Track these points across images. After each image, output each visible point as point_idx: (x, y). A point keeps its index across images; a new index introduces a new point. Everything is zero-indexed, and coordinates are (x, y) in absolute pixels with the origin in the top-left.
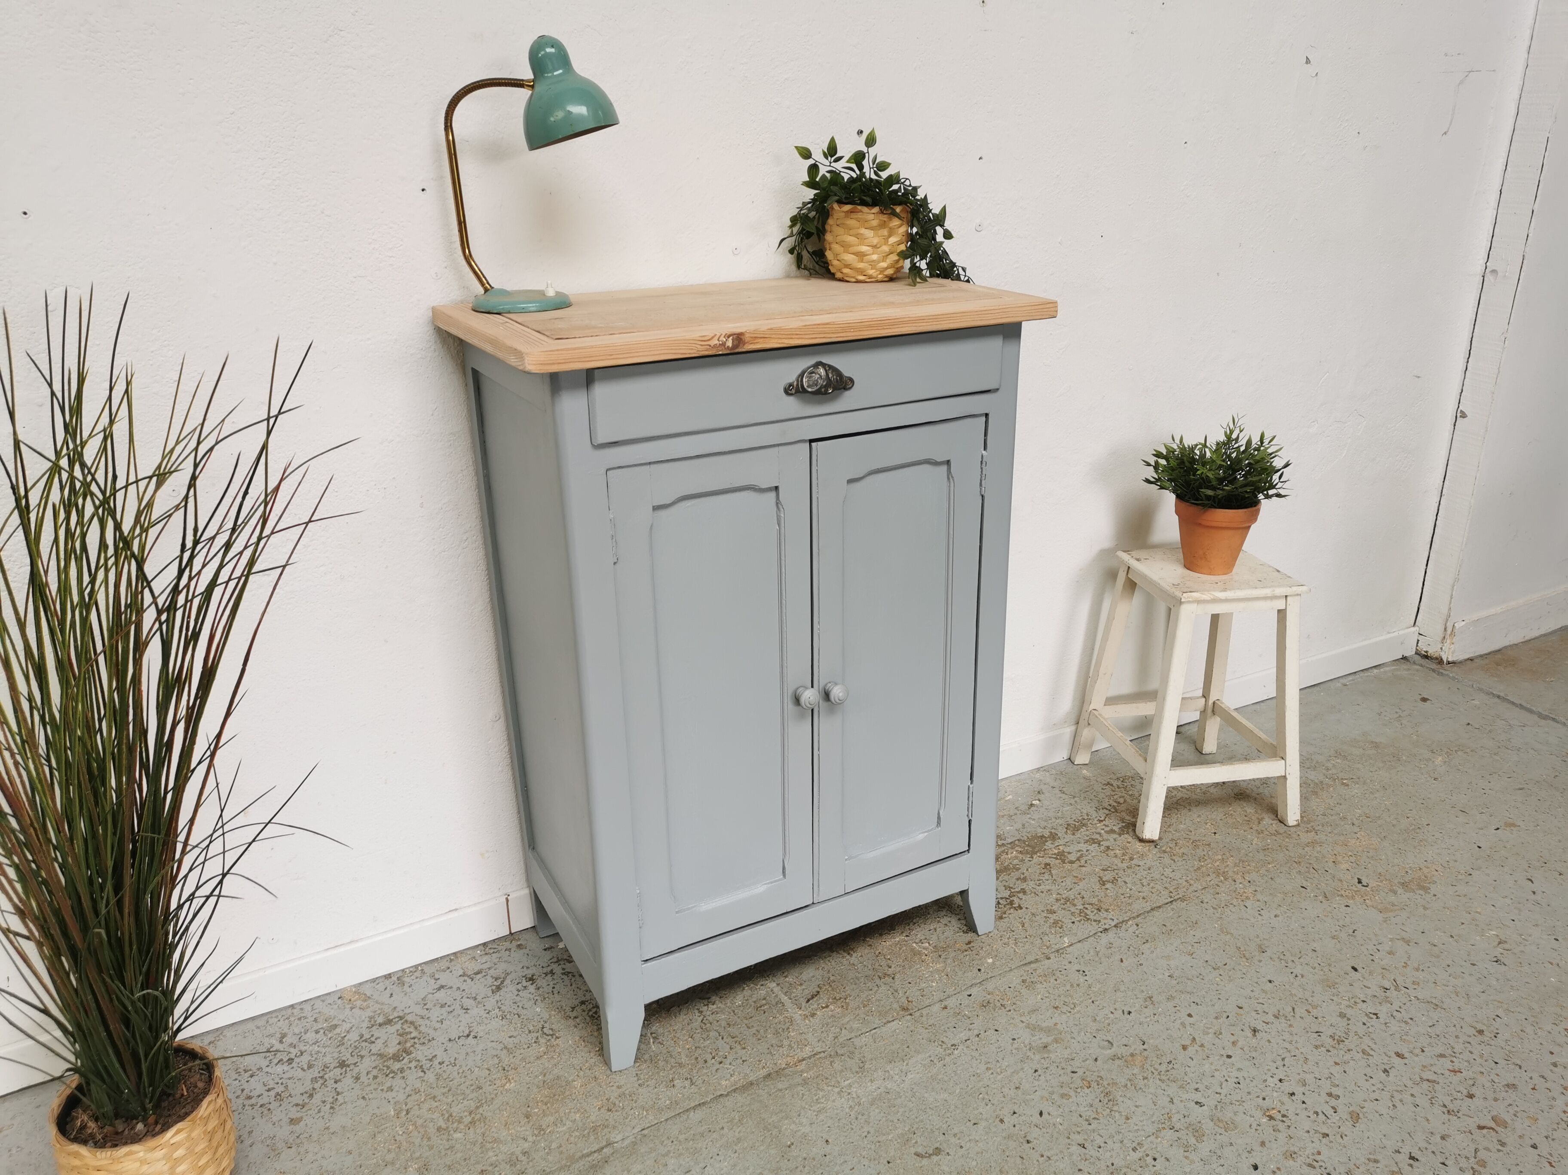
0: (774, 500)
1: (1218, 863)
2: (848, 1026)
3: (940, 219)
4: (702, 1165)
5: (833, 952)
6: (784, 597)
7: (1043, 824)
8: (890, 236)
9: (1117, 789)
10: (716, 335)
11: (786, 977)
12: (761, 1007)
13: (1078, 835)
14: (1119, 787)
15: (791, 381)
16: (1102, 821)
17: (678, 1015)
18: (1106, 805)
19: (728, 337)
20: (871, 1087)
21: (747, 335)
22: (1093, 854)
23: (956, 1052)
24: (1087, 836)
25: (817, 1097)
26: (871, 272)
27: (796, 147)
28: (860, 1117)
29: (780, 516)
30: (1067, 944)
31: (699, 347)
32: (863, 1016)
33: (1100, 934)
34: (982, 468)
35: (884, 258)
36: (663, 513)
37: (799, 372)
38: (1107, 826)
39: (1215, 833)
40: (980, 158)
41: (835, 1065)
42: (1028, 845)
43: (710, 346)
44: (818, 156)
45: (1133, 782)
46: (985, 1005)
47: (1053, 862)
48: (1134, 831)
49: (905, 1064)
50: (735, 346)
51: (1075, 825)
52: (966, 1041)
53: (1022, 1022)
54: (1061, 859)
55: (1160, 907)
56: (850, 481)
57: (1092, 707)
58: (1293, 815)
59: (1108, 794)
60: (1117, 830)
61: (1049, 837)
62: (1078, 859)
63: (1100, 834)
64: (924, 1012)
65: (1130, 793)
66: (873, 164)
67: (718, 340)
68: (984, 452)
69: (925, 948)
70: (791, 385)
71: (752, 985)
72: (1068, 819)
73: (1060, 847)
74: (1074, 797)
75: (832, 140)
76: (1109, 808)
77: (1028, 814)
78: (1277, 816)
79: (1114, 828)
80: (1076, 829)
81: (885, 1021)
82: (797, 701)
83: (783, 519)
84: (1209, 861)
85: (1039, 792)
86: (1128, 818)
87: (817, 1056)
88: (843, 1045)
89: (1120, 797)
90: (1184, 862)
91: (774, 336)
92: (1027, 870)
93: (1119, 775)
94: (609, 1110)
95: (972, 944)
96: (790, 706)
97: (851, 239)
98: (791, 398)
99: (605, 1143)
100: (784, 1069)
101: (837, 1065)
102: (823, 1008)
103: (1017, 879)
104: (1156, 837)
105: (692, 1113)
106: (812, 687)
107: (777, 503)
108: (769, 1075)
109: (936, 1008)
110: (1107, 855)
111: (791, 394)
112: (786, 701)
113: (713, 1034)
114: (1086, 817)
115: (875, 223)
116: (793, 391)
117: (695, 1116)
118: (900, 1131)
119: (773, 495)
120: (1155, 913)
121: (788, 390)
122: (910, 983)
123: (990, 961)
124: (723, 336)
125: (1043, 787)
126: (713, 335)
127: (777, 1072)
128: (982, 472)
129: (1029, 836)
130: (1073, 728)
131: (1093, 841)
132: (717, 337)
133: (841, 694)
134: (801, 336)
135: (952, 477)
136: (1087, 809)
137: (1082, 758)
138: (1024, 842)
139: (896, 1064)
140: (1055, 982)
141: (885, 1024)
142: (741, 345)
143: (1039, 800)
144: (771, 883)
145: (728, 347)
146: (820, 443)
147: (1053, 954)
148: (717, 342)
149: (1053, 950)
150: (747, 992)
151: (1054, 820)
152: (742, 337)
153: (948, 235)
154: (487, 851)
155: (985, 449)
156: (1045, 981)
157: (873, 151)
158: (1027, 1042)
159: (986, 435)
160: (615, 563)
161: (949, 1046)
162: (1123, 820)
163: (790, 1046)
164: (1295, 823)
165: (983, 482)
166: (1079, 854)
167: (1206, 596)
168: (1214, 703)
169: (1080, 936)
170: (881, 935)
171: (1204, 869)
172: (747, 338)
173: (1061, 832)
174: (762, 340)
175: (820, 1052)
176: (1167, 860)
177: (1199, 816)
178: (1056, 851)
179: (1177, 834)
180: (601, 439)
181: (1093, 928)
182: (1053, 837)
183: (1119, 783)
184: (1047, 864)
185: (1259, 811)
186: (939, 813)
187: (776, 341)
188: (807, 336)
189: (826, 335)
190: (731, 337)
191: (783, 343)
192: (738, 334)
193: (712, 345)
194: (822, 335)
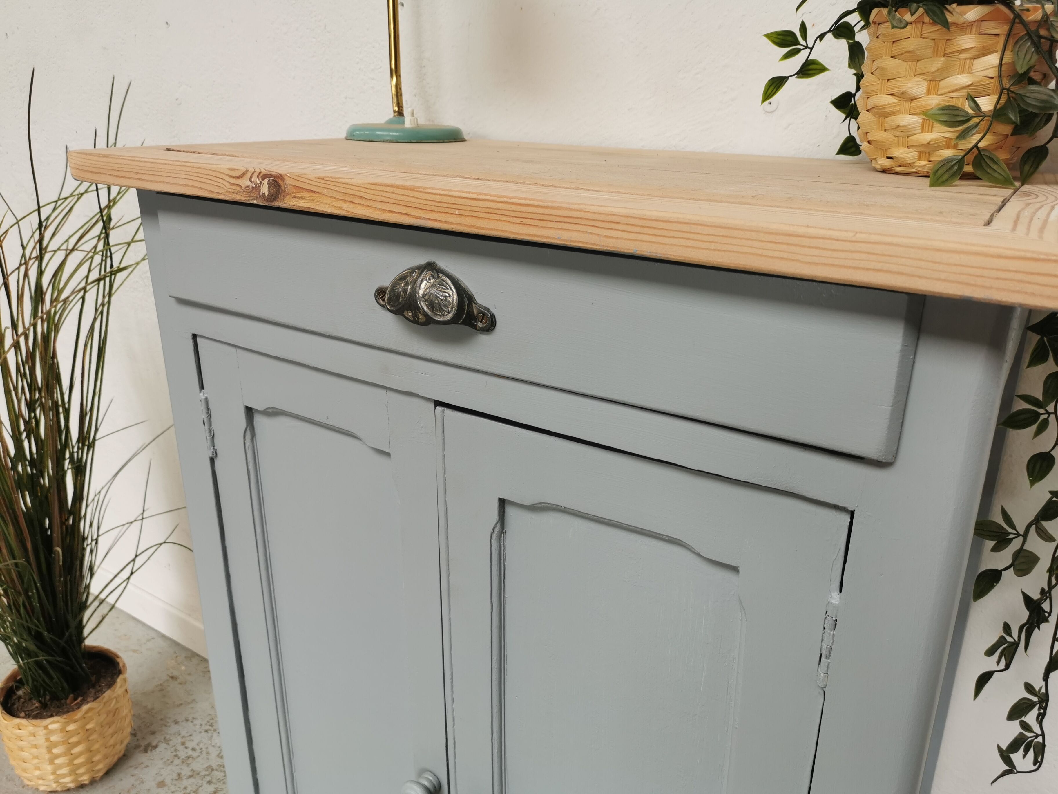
10: (247, 171)
15: (386, 283)
19: (263, 180)
21: (288, 181)
26: (900, 152)
31: (227, 185)
34: (825, 630)
43: (241, 186)
50: (273, 195)
67: (250, 180)
68: (836, 596)
70: (385, 292)
91: (325, 192)
98: (389, 315)
107: (395, 480)
111: (387, 307)
124: (256, 175)
126: (244, 169)
128: (824, 636)
132: (248, 175)
134: (369, 203)
142: (281, 195)
145: (264, 194)
146: (449, 412)
148: (248, 183)
152: (281, 182)
155: (840, 590)
160: (213, 458)
165: (824, 660)
172: (286, 185)
174: (309, 194)
187: (329, 201)
188: (379, 206)
189: (409, 211)
190: (266, 180)
191: (340, 208)
192: (275, 176)
193: (243, 186)
194: (404, 210)
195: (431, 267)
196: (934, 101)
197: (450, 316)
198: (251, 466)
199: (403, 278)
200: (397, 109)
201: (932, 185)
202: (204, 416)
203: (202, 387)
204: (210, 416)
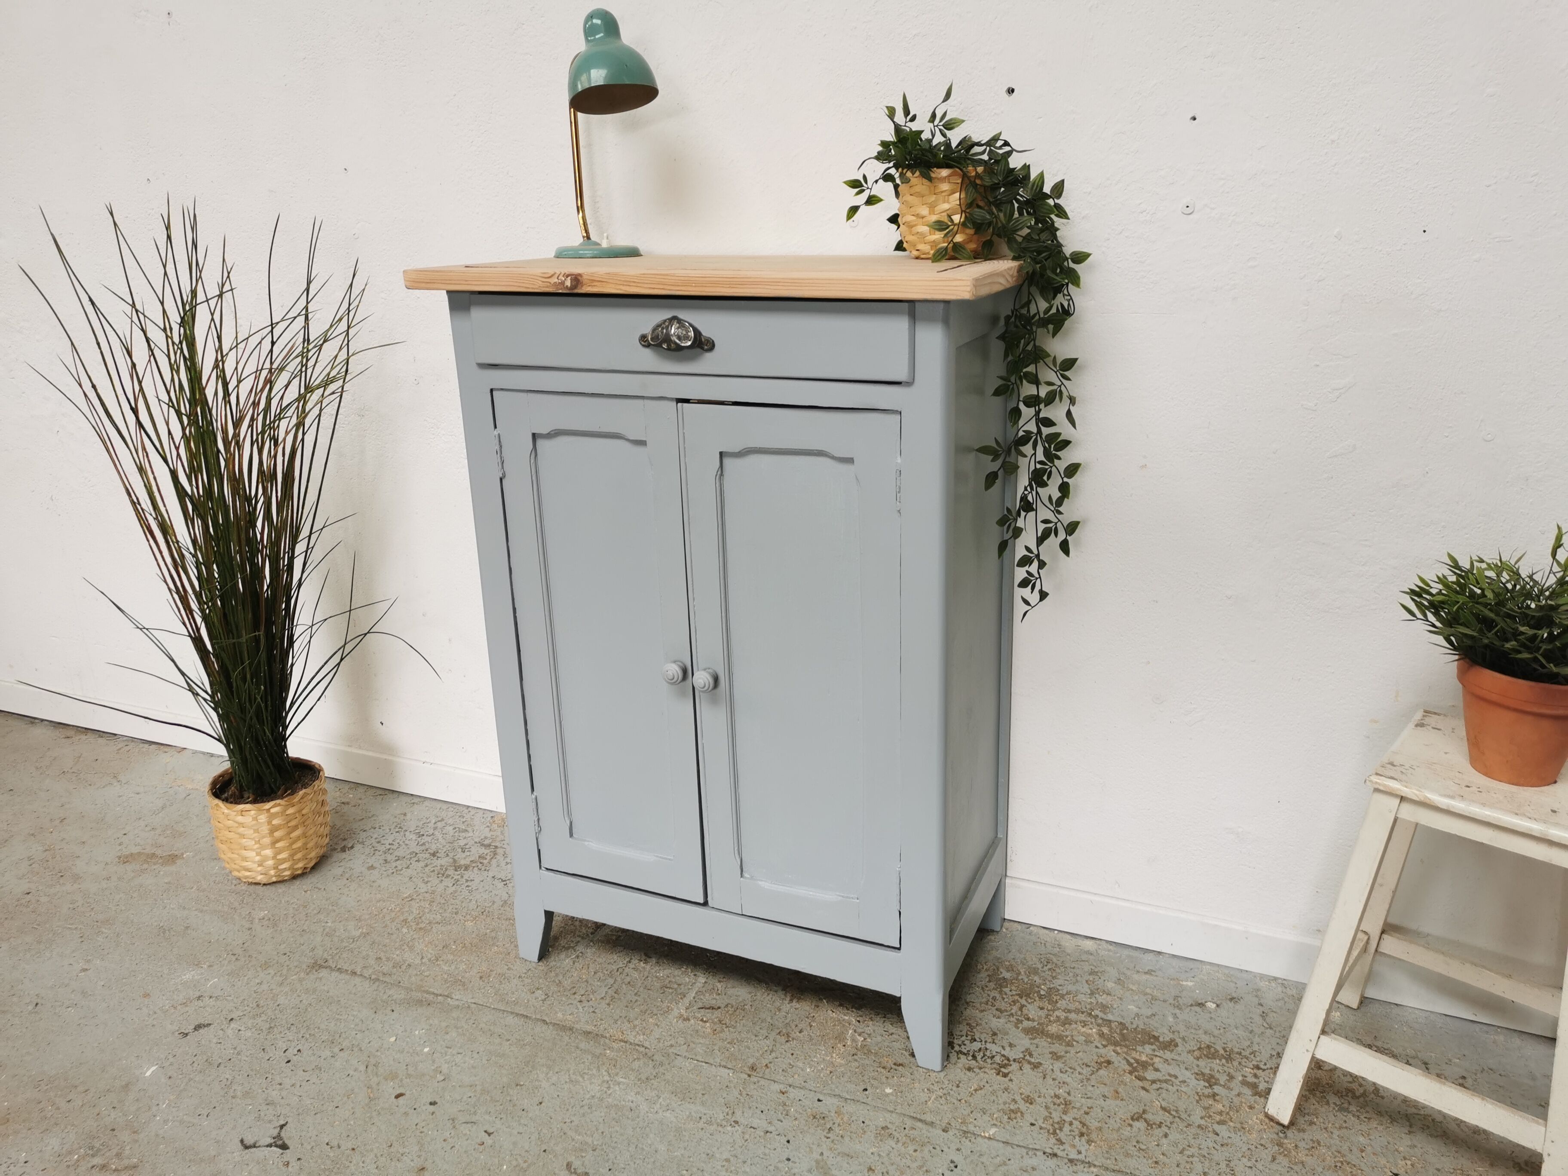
2: (692, 1045)
4: (460, 1051)
7: (1180, 1028)
10: (555, 273)
11: (720, 982)
12: (667, 988)
13: (1202, 1063)
15: (644, 332)
17: (615, 953)
19: (567, 276)
20: (631, 1096)
21: (585, 277)
23: (729, 1128)
25: (587, 1072)
28: (586, 1108)
30: (987, 1135)
31: (540, 283)
32: (716, 1048)
33: (1040, 1154)
34: (896, 478)
36: (544, 443)
37: (656, 323)
40: (1193, 118)
41: (636, 1063)
42: (1122, 1034)
43: (550, 283)
46: (818, 1118)
47: (1120, 1064)
49: (680, 1103)
50: (574, 286)
52: (751, 1127)
53: (822, 1154)
56: (724, 454)
61: (1162, 1042)
62: (1155, 1081)
64: (762, 1082)
67: (558, 278)
68: (899, 459)
69: (854, 1040)
70: (646, 336)
71: (690, 970)
73: (1157, 1059)
75: (905, 97)
77: (1180, 1009)
80: (1209, 1056)
81: (723, 1063)
87: (637, 1047)
88: (666, 1055)
90: (1286, 1170)
91: (611, 281)
94: (481, 977)
95: (900, 1068)
98: (647, 351)
99: (446, 994)
100: (606, 1037)
101: (636, 1065)
102: (702, 1020)
104: (1286, 1122)
105: (511, 1017)
107: (648, 459)
108: (590, 1033)
109: (776, 1087)
110: (1198, 1099)
111: (648, 346)
113: (611, 981)
114: (1243, 1052)
116: (645, 343)
117: (510, 1020)
118: (589, 1140)
119: (643, 450)
121: (642, 342)
122: (792, 1054)
123: (888, 1091)
124: (562, 275)
126: (553, 273)
127: (598, 1035)
128: (896, 483)
131: (1206, 1077)
132: (557, 275)
134: (639, 285)
135: (861, 480)
138: (1125, 1029)
139: (674, 1098)
140: (911, 1152)
141: (720, 1066)
142: (579, 286)
143: (1219, 1006)
145: (567, 286)
146: (685, 405)
147: (957, 1132)
148: (556, 280)
149: (964, 1128)
150: (677, 972)
151: (1201, 1033)
152: (579, 278)
155: (900, 455)
156: (904, 1144)
160: (501, 479)
161: (733, 1119)
163: (635, 1027)
165: (898, 495)
166: (1167, 1078)
169: (1016, 1139)
170: (841, 1005)
172: (584, 280)
173: (1186, 1047)
174: (599, 283)
175: (643, 1046)
176: (1264, 1153)
178: (1144, 1058)
181: (1049, 1144)
182: (1168, 1045)
184: (1107, 1062)
187: (613, 286)
188: (646, 286)
189: (666, 287)
190: (569, 278)
191: (621, 290)
192: (576, 275)
193: (552, 283)
194: (662, 287)
195: (676, 317)
196: (934, 218)
197: (689, 343)
198: (534, 478)
199: (658, 326)
200: (585, 235)
201: (933, 262)
202: (497, 447)
203: (495, 427)
204: (501, 447)
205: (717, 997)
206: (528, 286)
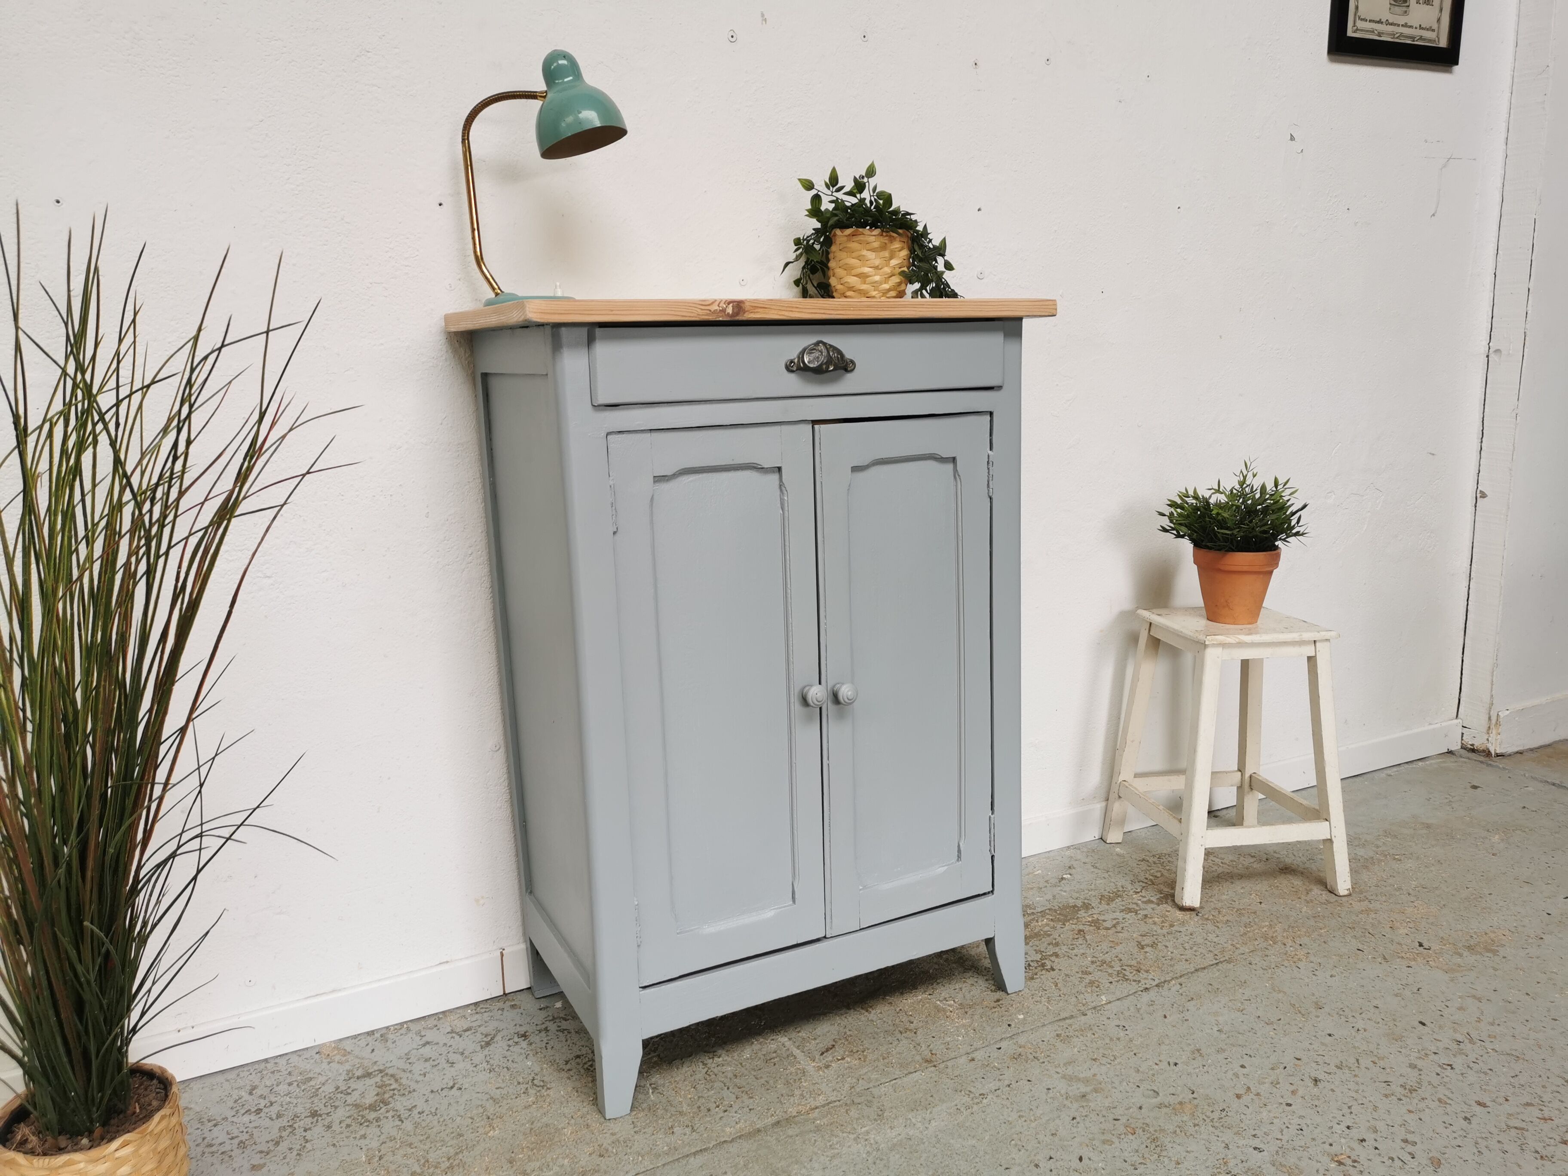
0: (777, 482)
1: (1265, 929)
2: (864, 1077)
3: (940, 250)
5: (849, 1009)
6: (789, 586)
7: (1075, 895)
8: (891, 258)
9: (1153, 865)
10: (716, 300)
11: (799, 1032)
12: (770, 1060)
13: (1113, 905)
14: (1155, 863)
15: (793, 358)
16: (1138, 892)
17: (680, 1067)
18: (1142, 879)
19: (729, 304)
20: (891, 1134)
21: (747, 304)
22: (1130, 922)
23: (985, 1101)
24: (1123, 906)
25: (831, 1143)
26: (874, 293)
27: (799, 179)
28: (878, 1162)
29: (784, 499)
30: (1104, 1002)
31: (699, 310)
32: (882, 1067)
33: (1140, 993)
34: (988, 469)
35: (887, 279)
36: (665, 486)
37: (801, 349)
38: (1145, 897)
39: (1261, 903)
40: (979, 210)
41: (851, 1114)
42: (1060, 914)
43: (710, 311)
44: (820, 186)
45: (1170, 859)
46: (1016, 1057)
47: (1086, 928)
48: (1173, 901)
49: (928, 1112)
50: (736, 314)
51: (1110, 896)
52: (996, 1090)
53: (1058, 1073)
54: (1095, 926)
55: (1204, 968)
56: (856, 469)
57: (1121, 778)
58: (1343, 884)
59: (1144, 868)
60: (1155, 901)
61: (1081, 907)
62: (1114, 926)
63: (1136, 904)
64: (950, 1064)
65: (1168, 868)
66: (874, 192)
67: (718, 306)
68: (990, 452)
69: (950, 1006)
70: (792, 362)
71: (761, 1040)
72: (1102, 891)
73: (1095, 916)
74: (1108, 872)
75: (834, 170)
76: (1146, 881)
77: (1059, 886)
78: (1326, 887)
79: (1152, 899)
80: (1110, 900)
81: (906, 1072)
82: (804, 701)
83: (786, 502)
84: (1255, 927)
85: (1070, 867)
86: (1166, 889)
87: (832, 1105)
88: (859, 1095)
89: (1157, 872)
90: (1228, 928)
91: (774, 307)
92: (1059, 936)
93: (1154, 853)
94: (601, 1156)
95: (1001, 1002)
96: (797, 706)
97: (853, 262)
98: (792, 376)
100: (794, 1117)
101: (853, 1113)
102: (839, 1060)
103: (1049, 944)
104: (1197, 904)
105: (693, 1159)
106: (820, 683)
107: (780, 486)
108: (778, 1122)
109: (963, 1060)
110: (1146, 922)
111: (792, 371)
112: (792, 701)
113: (718, 1085)
114: (1121, 889)
115: (876, 245)
116: (795, 368)
117: (695, 1161)
119: (776, 476)
120: (1200, 973)
121: (790, 367)
122: (933, 1037)
123: (1021, 1017)
124: (723, 302)
125: (1075, 864)
126: (713, 300)
127: (787, 1119)
128: (989, 472)
129: (1060, 905)
130: (1104, 804)
131: (1130, 911)
132: (717, 303)
133: (849, 693)
134: (801, 310)
135: (959, 476)
136: (1122, 881)
137: (1115, 836)
138: (1055, 911)
139: (918, 1112)
140: (1093, 1036)
141: (907, 1074)
142: (741, 313)
143: (1070, 875)
144: (780, 908)
145: (728, 313)
146: (823, 426)
147: (1090, 1011)
148: (717, 308)
149: (1090, 1007)
150: (756, 1046)
151: (1087, 892)
152: (742, 305)
153: (949, 266)
154: (483, 897)
155: (991, 449)
156: (1082, 1035)
157: (872, 182)
158: (1063, 1092)
159: (991, 435)
160: (615, 533)
161: (977, 1095)
162: (1161, 892)
163: (802, 1095)
164: (1346, 893)
165: (991, 483)
166: (1115, 922)
167: (1231, 639)
168: (1251, 777)
169: (1119, 995)
170: (902, 994)
171: (1251, 934)
172: (747, 306)
173: (1095, 902)
174: (762, 310)
175: (835, 1101)
176: (1210, 927)
177: (1243, 888)
178: (1090, 919)
179: (1220, 904)
180: (602, 399)
181: (1134, 987)
182: (1087, 906)
183: (1155, 859)
184: (1080, 931)
185: (1308, 884)
186: (959, 846)
187: (776, 312)
188: (807, 311)
190: (731, 305)
191: (784, 315)
192: (738, 302)
193: (712, 310)
194: (822, 311)
195: (821, 342)
199: (803, 352)
205: (817, 1041)
206: (684, 314)
